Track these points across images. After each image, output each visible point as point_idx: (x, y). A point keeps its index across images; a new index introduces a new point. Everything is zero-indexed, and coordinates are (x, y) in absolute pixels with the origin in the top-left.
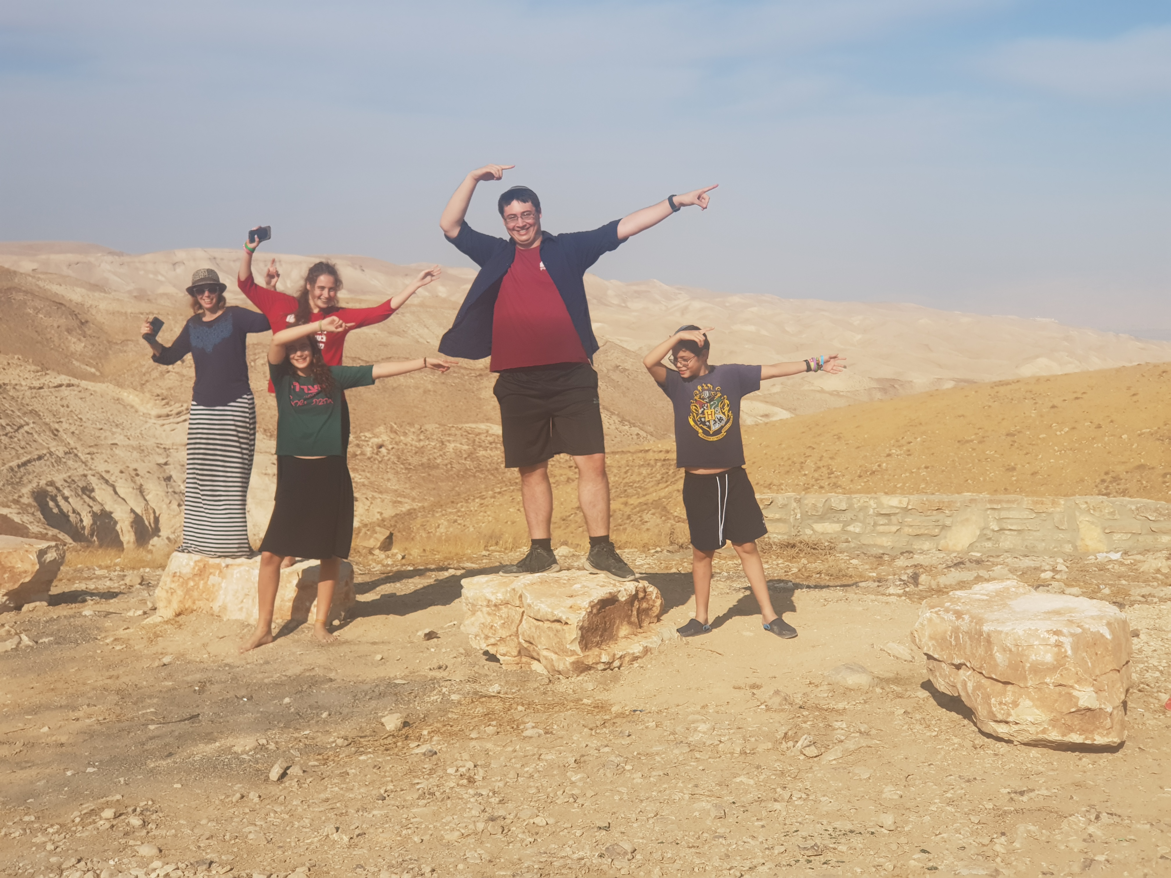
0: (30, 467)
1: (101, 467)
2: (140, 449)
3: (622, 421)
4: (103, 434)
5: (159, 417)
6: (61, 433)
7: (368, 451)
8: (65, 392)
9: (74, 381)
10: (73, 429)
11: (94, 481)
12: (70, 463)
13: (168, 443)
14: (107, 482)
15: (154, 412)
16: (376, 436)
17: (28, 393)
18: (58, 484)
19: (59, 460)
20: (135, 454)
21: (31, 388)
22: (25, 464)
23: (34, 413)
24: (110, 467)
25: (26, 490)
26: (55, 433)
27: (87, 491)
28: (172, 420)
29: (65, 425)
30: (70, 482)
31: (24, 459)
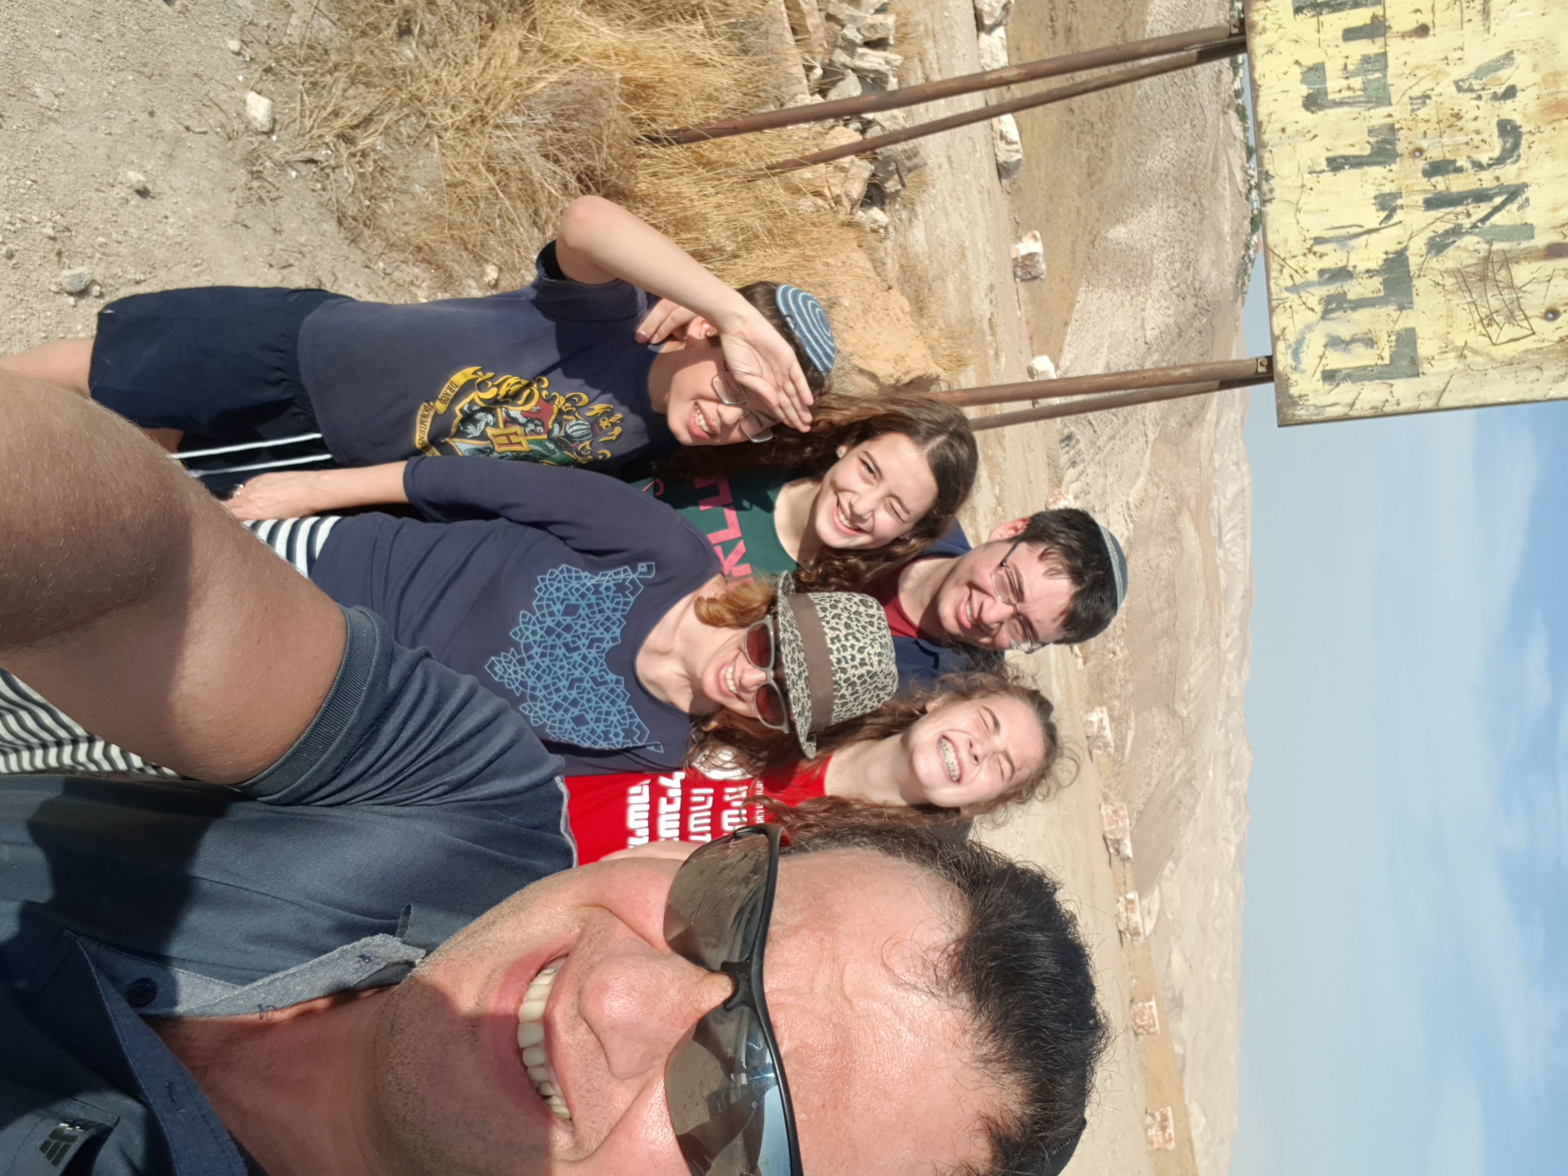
0: (1088, 427)
1: (1090, 470)
2: (1104, 494)
3: (1140, 813)
4: (1113, 469)
5: (1128, 503)
6: (1112, 442)
7: (1110, 645)
8: (1142, 440)
9: (1150, 445)
10: (1117, 449)
11: (1080, 467)
12: (1092, 451)
13: (1109, 511)
14: (1080, 475)
15: (1131, 500)
16: (1121, 649)
17: (1140, 417)
18: (1078, 447)
19: (1094, 443)
20: (1100, 491)
21: (1144, 418)
22: (1091, 424)
23: (1126, 422)
24: (1090, 477)
25: (1073, 428)
26: (1112, 438)
27: (1074, 464)
28: (1126, 511)
29: (1118, 443)
30: (1079, 453)
31: (1094, 422)
